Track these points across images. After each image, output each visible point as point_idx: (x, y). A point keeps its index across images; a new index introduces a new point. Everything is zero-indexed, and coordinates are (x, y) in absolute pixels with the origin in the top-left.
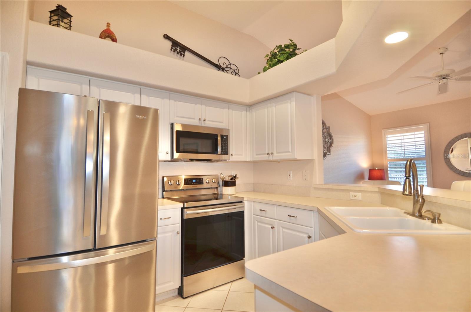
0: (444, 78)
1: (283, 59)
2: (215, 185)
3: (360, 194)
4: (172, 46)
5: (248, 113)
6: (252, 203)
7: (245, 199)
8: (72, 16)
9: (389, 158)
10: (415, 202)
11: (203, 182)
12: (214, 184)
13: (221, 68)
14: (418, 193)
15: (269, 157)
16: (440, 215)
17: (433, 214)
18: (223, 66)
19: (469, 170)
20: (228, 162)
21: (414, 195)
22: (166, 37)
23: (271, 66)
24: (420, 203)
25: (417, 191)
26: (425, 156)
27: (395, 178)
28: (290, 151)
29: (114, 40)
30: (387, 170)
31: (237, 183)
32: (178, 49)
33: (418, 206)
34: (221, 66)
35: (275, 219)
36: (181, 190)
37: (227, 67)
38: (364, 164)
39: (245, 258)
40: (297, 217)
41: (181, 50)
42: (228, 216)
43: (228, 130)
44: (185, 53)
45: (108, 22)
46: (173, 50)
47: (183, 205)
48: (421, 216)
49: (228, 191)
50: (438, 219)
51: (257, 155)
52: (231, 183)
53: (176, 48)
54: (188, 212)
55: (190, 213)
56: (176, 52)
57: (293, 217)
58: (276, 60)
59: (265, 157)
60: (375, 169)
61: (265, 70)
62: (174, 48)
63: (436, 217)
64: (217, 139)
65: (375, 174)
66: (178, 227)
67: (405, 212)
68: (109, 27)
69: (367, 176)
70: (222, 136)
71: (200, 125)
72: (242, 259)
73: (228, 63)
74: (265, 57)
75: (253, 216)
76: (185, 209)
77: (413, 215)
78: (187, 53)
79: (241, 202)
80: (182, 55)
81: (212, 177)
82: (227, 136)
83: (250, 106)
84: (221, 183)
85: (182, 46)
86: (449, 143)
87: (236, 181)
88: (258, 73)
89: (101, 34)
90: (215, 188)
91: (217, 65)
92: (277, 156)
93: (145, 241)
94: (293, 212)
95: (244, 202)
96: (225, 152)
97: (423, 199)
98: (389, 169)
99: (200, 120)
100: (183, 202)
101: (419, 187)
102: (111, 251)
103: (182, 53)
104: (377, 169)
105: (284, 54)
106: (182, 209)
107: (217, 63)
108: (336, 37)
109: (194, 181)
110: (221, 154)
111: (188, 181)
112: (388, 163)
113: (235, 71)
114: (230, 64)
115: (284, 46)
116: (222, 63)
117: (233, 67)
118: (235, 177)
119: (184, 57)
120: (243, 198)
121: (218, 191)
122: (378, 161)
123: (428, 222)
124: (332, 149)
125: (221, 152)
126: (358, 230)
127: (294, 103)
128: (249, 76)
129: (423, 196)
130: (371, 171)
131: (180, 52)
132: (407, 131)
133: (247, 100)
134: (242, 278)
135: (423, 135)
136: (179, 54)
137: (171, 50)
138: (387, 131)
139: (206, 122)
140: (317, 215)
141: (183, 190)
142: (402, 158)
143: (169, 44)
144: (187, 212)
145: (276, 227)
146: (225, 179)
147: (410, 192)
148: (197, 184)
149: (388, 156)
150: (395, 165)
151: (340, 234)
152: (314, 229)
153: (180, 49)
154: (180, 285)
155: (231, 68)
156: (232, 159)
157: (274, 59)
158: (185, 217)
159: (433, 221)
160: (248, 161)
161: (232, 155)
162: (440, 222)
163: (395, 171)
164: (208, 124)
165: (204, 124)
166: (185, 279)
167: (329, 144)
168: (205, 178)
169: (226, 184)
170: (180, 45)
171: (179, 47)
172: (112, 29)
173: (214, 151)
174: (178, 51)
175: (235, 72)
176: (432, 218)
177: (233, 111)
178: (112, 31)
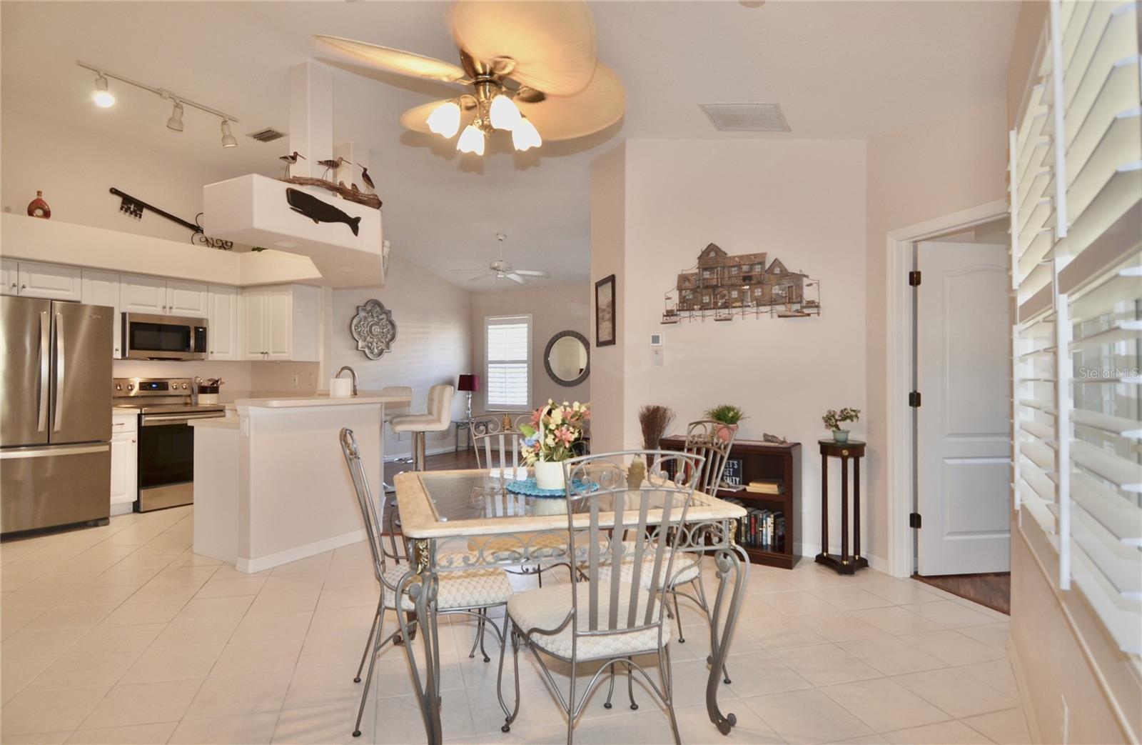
2: (187, 392)
4: (123, 203)
5: (239, 297)
7: (227, 408)
11: (168, 388)
12: (186, 390)
13: (200, 230)
15: (264, 357)
20: (205, 362)
22: (114, 191)
26: (526, 359)
28: (287, 352)
29: (47, 213)
31: (220, 389)
32: (132, 207)
34: (199, 227)
36: (134, 397)
41: (136, 209)
43: (206, 320)
44: (142, 212)
46: (124, 209)
47: (141, 411)
49: (206, 399)
52: (213, 388)
53: (129, 206)
54: (147, 418)
55: (149, 421)
56: (129, 211)
59: (258, 357)
62: (126, 207)
64: (189, 333)
66: (134, 435)
68: (41, 196)
69: (455, 385)
70: (196, 329)
71: (164, 314)
76: (143, 417)
78: (145, 211)
79: (222, 411)
81: (183, 381)
82: (205, 329)
83: (243, 289)
84: (196, 389)
85: (137, 202)
87: (218, 387)
89: (30, 205)
90: (186, 396)
92: (272, 357)
93: (99, 441)
96: (201, 349)
99: (164, 307)
100: (140, 407)
103: (138, 212)
106: (140, 416)
107: (192, 222)
109: (154, 386)
110: (195, 351)
111: (144, 386)
118: (219, 382)
119: (140, 217)
120: (225, 407)
121: (191, 400)
124: (393, 345)
125: (195, 348)
127: (292, 297)
130: (461, 376)
131: (135, 211)
133: (238, 282)
136: (134, 214)
137: (121, 209)
138: (490, 319)
139: (173, 310)
141: (137, 397)
143: (118, 200)
144: (145, 419)
146: (202, 385)
148: (159, 390)
153: (134, 206)
154: (137, 498)
156: (210, 358)
158: (143, 425)
160: (238, 360)
161: (211, 353)
164: (177, 312)
165: (171, 312)
166: (142, 491)
167: (389, 336)
168: (170, 383)
169: (203, 390)
170: (135, 201)
172: (44, 198)
173: (185, 347)
174: (132, 210)
177: (216, 295)
178: (43, 202)
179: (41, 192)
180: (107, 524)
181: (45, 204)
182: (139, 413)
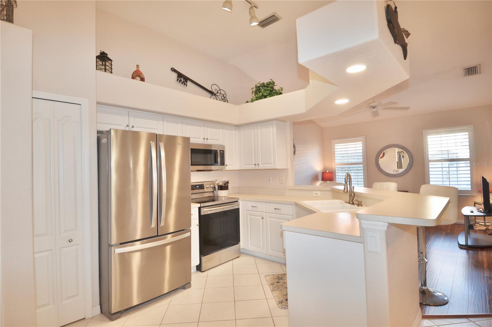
0: (374, 108)
1: (267, 95)
3: (319, 192)
4: (178, 77)
5: (237, 131)
6: (245, 202)
7: (240, 199)
8: (112, 61)
9: (337, 163)
10: (350, 196)
11: (204, 187)
12: (212, 188)
13: (214, 94)
14: (352, 191)
15: (256, 166)
16: (361, 202)
17: (358, 202)
18: (215, 92)
19: (396, 170)
20: (223, 171)
21: (350, 192)
22: (173, 70)
23: (257, 99)
24: (353, 196)
25: (351, 190)
26: (362, 162)
27: (341, 179)
28: (273, 163)
29: (142, 79)
30: (335, 173)
31: (229, 187)
33: (352, 198)
34: (213, 92)
35: (264, 212)
37: (217, 93)
38: (318, 167)
39: (240, 243)
40: (281, 209)
41: (184, 81)
42: (224, 213)
43: (224, 147)
44: (187, 83)
45: (137, 64)
46: (179, 81)
48: (353, 204)
49: (222, 194)
50: (361, 204)
51: (245, 165)
52: (224, 187)
53: (181, 79)
54: (204, 210)
55: (206, 211)
56: (181, 82)
57: (278, 209)
58: (260, 94)
59: (253, 167)
60: (326, 172)
61: (252, 101)
62: (179, 79)
63: (360, 203)
64: (217, 154)
65: (327, 176)
67: (345, 202)
68: (139, 68)
69: (320, 177)
70: (220, 151)
71: (204, 143)
72: (238, 244)
73: (218, 89)
74: (251, 89)
75: (246, 212)
76: (202, 208)
77: (349, 203)
78: (189, 83)
79: (237, 201)
80: (186, 85)
81: (210, 183)
82: (223, 151)
83: (238, 127)
84: (217, 187)
85: (185, 77)
86: (380, 150)
87: (228, 186)
88: (245, 102)
89: (132, 75)
90: (212, 192)
91: (210, 91)
92: (261, 166)
93: (183, 230)
94: (277, 206)
95: (239, 201)
96: (223, 163)
97: (354, 194)
98: (336, 171)
99: (204, 139)
100: (200, 203)
101: (352, 188)
102: (169, 236)
103: (185, 83)
104: (328, 171)
105: (267, 91)
106: (200, 208)
107: (210, 89)
108: (306, 88)
109: (198, 187)
110: (220, 165)
111: (193, 187)
112: (336, 166)
113: (223, 95)
114: (220, 90)
115: (266, 83)
116: (214, 89)
117: (223, 92)
118: (228, 182)
119: (187, 86)
120: (239, 198)
121: (214, 194)
122: (329, 165)
123: (356, 206)
124: (295, 157)
125: (220, 163)
126: (322, 211)
127: (275, 128)
128: (237, 103)
129: (354, 193)
130: (323, 173)
131: (184, 82)
132: (350, 142)
133: (237, 122)
134: (238, 257)
135: (361, 145)
136: (183, 84)
137: (177, 81)
138: (336, 141)
139: (208, 140)
140: (294, 207)
142: (346, 162)
143: (175, 75)
145: (265, 218)
146: (219, 184)
147: (347, 191)
148: (200, 189)
149: (336, 161)
150: (342, 168)
151: (312, 213)
152: (292, 216)
153: (183, 79)
154: (199, 263)
155: (221, 93)
156: (226, 168)
157: (259, 93)
158: (202, 214)
159: (358, 205)
161: (226, 165)
162: (362, 206)
163: (341, 170)
164: (210, 142)
165: (207, 142)
166: (203, 258)
168: (205, 184)
169: (221, 188)
170: (184, 77)
171: (183, 78)
172: (141, 69)
173: (216, 163)
174: (182, 81)
175: (224, 97)
176: (358, 204)
177: (227, 131)
178: (140, 72)
179: (139, 66)
180: (190, 287)
181: (142, 73)
182: (200, 206)
